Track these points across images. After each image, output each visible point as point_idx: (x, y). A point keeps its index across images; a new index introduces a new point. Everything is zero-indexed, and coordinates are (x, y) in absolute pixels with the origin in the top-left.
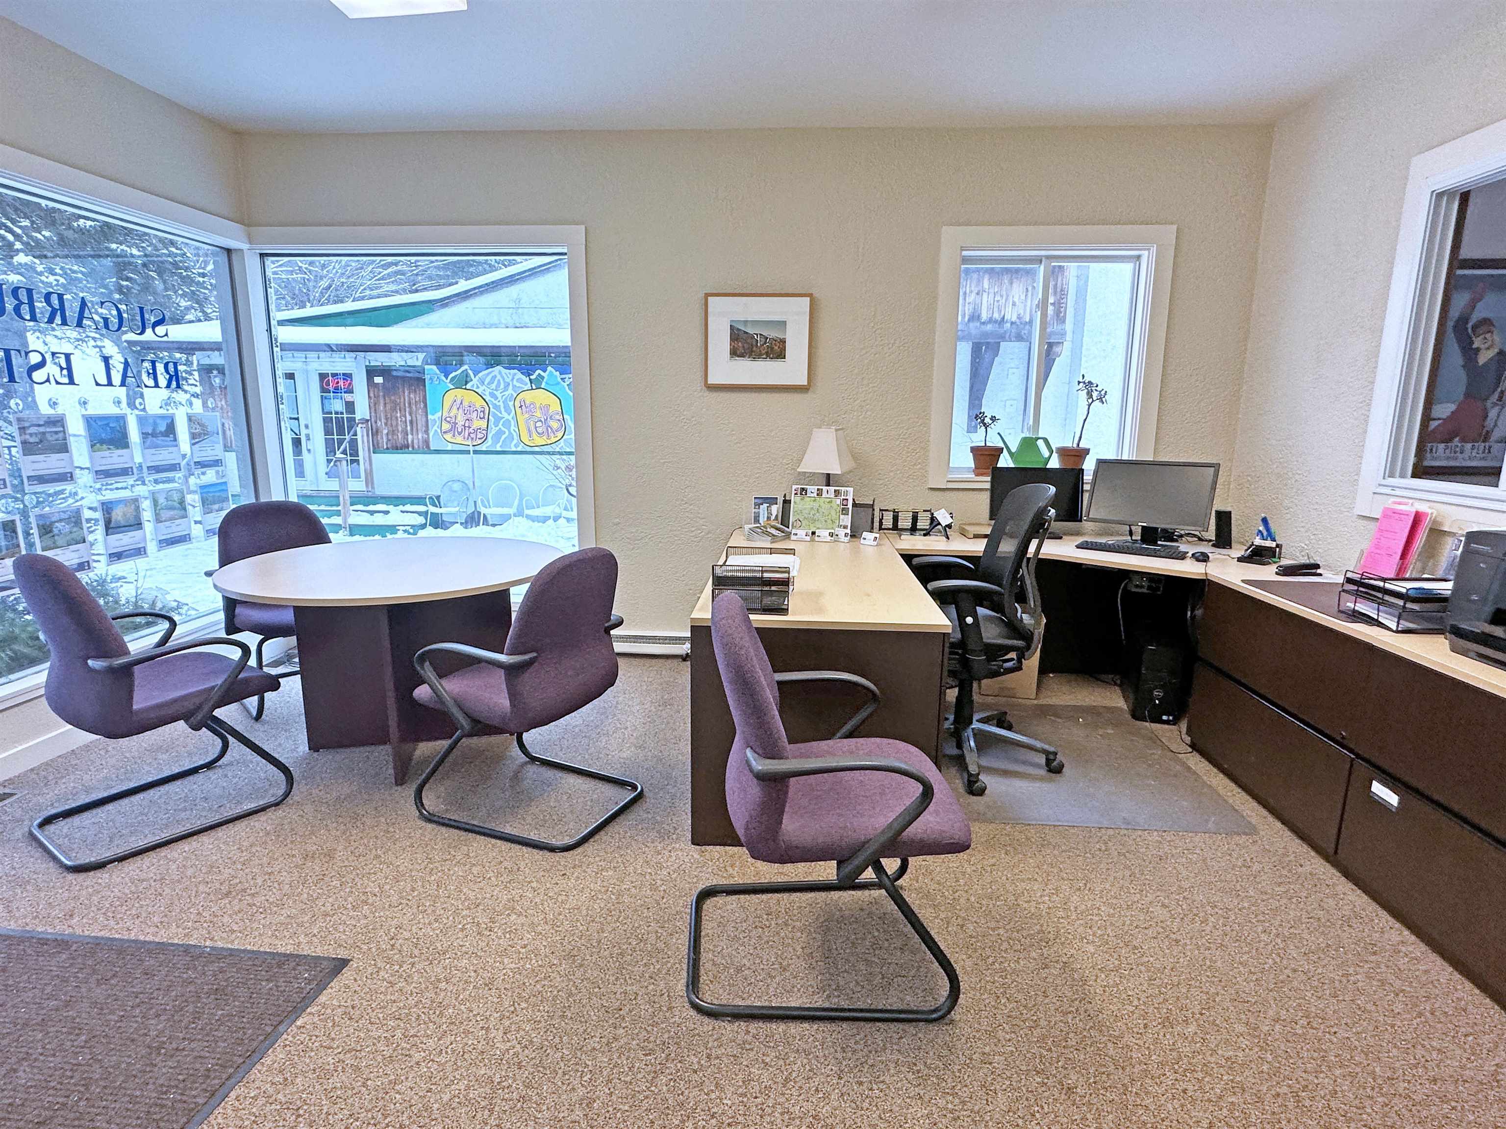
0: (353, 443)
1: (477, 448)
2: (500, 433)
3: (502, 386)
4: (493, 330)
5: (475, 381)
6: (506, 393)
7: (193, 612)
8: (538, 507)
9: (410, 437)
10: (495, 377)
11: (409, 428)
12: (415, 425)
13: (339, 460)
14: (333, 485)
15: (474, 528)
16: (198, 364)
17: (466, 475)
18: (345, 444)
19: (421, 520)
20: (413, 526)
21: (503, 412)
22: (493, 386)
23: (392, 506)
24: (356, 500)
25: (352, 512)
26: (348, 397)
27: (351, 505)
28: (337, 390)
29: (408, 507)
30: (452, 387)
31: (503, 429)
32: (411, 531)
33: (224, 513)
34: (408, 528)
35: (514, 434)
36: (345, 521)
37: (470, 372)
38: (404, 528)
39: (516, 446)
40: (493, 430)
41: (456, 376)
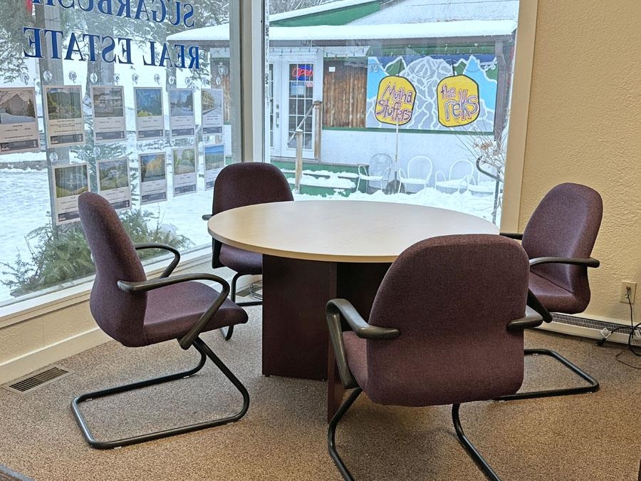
0: (309, 120)
1: (402, 127)
2: (423, 114)
3: (429, 74)
4: (427, 24)
5: (407, 69)
6: (432, 79)
7: (192, 246)
8: (447, 180)
9: (351, 116)
10: (424, 65)
11: (351, 109)
12: (355, 106)
13: (298, 134)
14: (292, 153)
15: (392, 194)
16: (211, 58)
17: (392, 151)
18: (303, 121)
19: (352, 185)
20: (346, 190)
21: (427, 96)
22: (422, 74)
23: (332, 172)
24: (308, 165)
25: (303, 175)
26: (308, 83)
27: (303, 170)
28: (301, 78)
29: (344, 174)
30: (388, 75)
31: (425, 111)
32: (344, 193)
33: (219, 170)
34: (342, 190)
35: (434, 116)
36: (297, 181)
37: (403, 61)
38: (339, 191)
39: (434, 126)
40: (417, 112)
41: (392, 65)
